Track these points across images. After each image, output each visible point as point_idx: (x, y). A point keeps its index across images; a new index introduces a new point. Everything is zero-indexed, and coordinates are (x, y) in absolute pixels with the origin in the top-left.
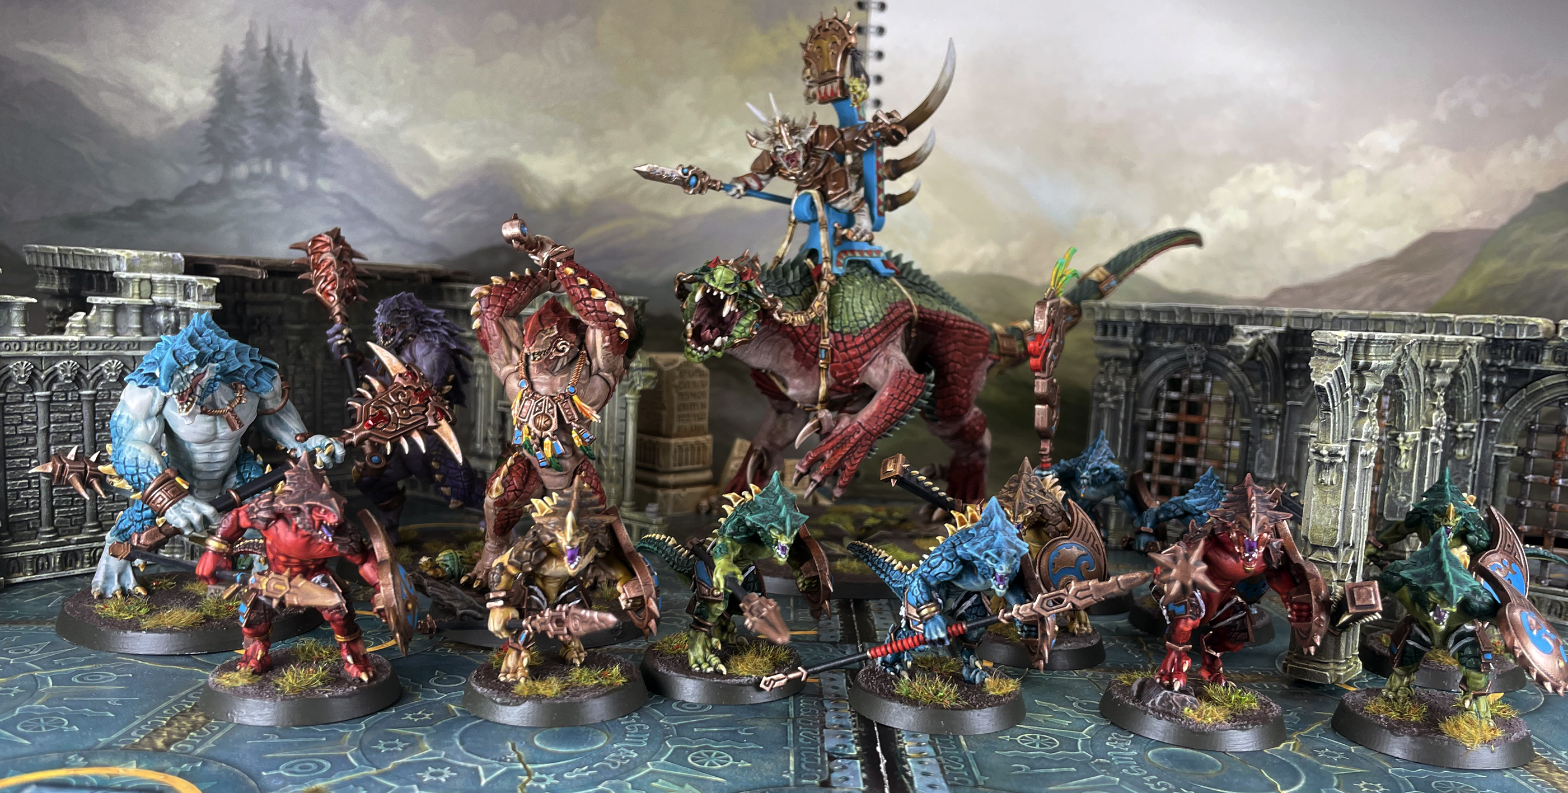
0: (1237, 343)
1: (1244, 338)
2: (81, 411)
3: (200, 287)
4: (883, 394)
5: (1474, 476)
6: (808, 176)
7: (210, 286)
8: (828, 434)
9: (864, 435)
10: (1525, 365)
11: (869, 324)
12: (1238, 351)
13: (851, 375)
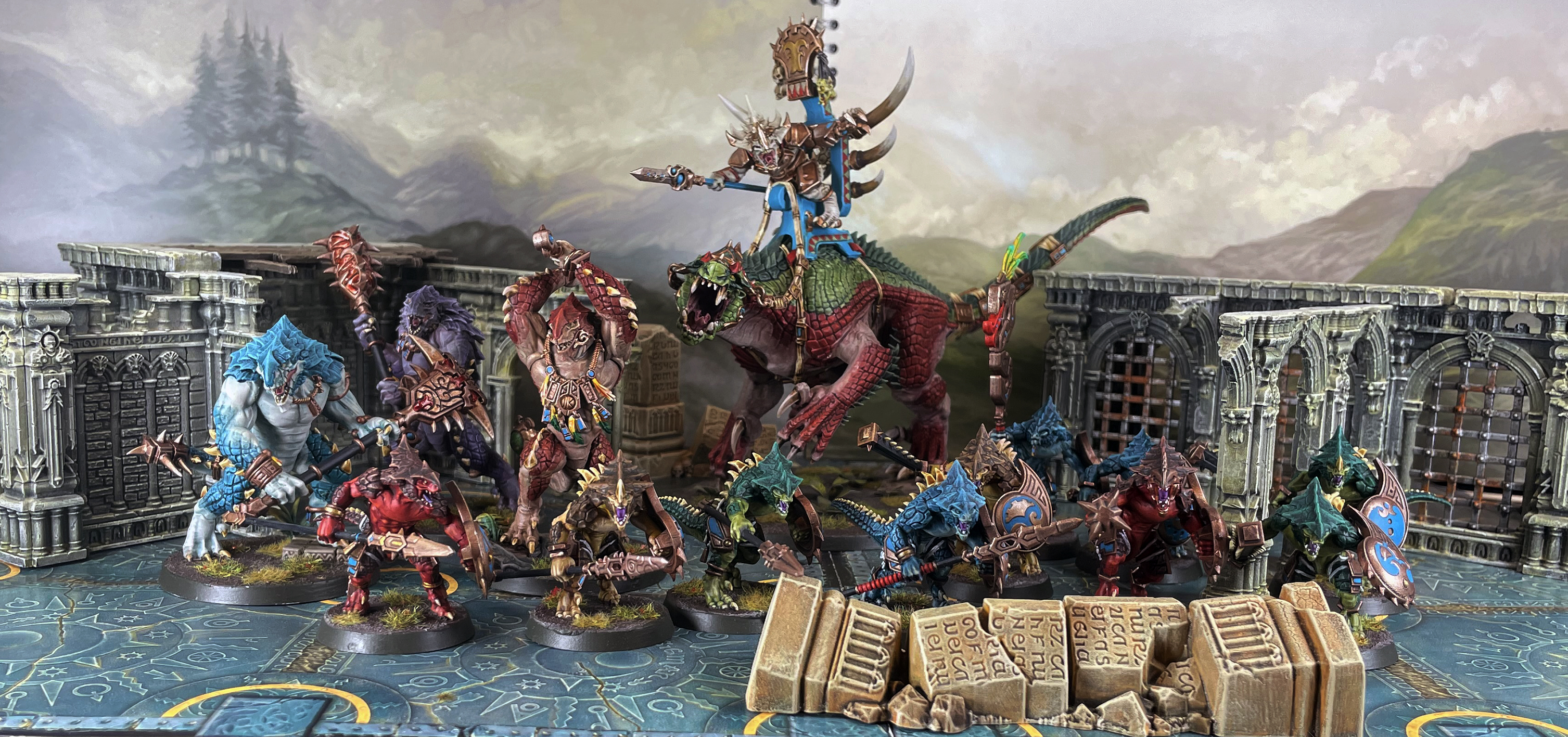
0: (1172, 313)
1: (1180, 306)
2: (144, 398)
3: (247, 285)
4: (854, 368)
5: (1386, 429)
6: (782, 170)
7: (255, 284)
8: (806, 404)
9: (839, 404)
10: (1429, 329)
11: (840, 305)
12: (1174, 320)
13: (825, 351)
